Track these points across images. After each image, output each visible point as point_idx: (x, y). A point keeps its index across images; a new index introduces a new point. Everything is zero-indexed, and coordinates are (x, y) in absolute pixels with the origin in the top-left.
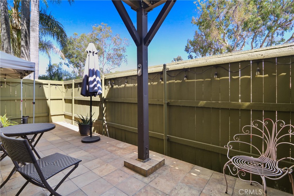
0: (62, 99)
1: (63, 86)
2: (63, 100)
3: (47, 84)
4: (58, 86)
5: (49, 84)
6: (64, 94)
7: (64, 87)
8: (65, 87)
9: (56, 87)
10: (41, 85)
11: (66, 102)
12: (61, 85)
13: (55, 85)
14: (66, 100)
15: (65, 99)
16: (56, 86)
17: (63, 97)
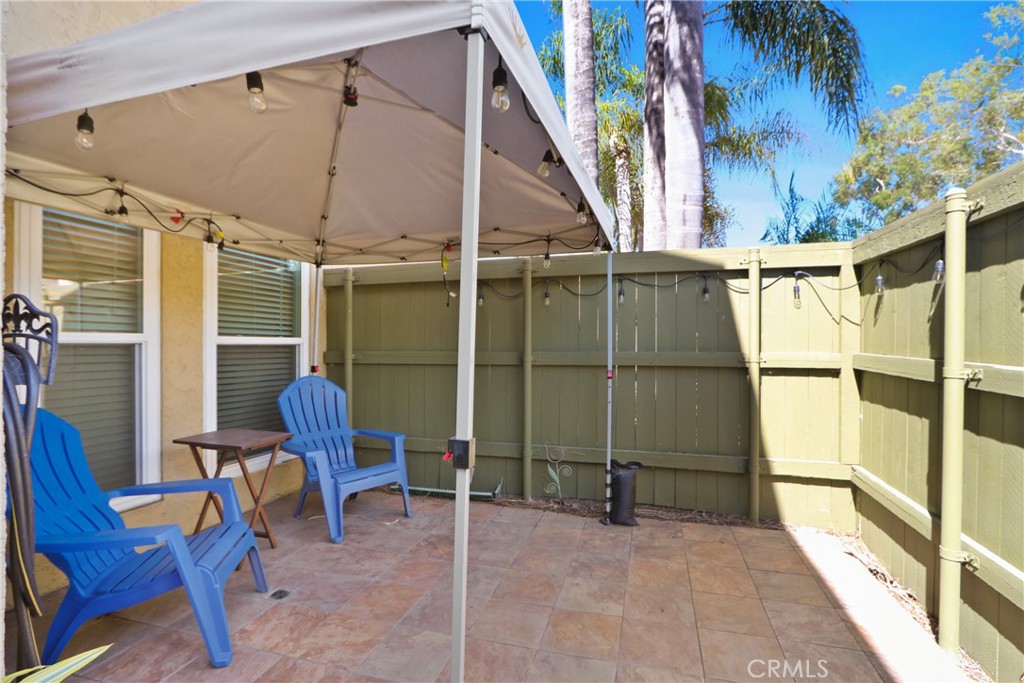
0: (835, 373)
1: (848, 275)
2: (848, 378)
3: (744, 274)
4: (811, 279)
5: (754, 273)
6: (853, 336)
7: (855, 281)
8: (860, 286)
9: (796, 290)
10: (712, 284)
11: (865, 393)
12: (834, 271)
13: (788, 272)
14: (866, 381)
15: (859, 375)
16: (800, 277)
17: (847, 352)
